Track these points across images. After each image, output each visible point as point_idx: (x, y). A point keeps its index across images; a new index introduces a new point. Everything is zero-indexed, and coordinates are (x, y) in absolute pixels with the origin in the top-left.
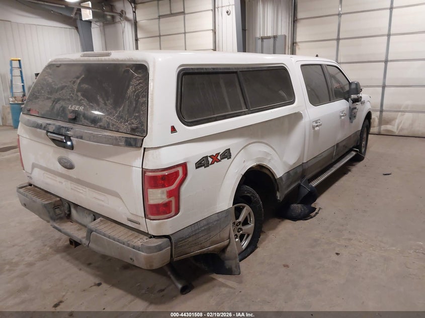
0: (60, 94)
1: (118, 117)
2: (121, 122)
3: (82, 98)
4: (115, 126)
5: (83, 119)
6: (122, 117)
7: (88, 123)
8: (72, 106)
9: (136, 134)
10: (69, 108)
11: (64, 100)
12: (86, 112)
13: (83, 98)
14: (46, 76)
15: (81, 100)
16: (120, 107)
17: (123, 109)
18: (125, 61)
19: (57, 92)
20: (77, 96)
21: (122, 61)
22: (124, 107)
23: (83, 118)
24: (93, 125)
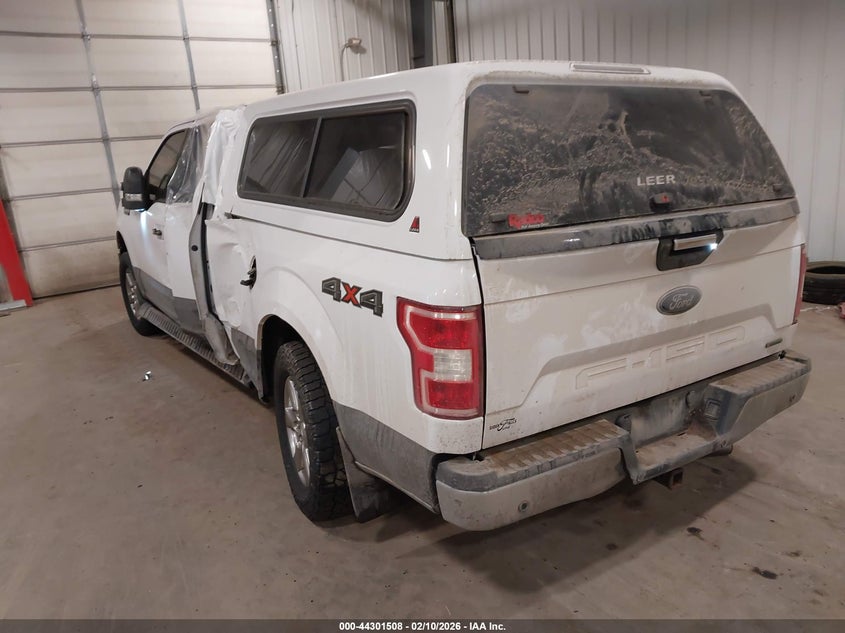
0: (589, 158)
1: (746, 177)
2: (756, 185)
3: (656, 157)
4: (750, 195)
5: (685, 199)
6: (753, 178)
7: (700, 202)
8: (643, 180)
9: (784, 196)
10: (639, 184)
11: (613, 169)
12: (685, 184)
13: (660, 158)
14: (499, 117)
15: (658, 162)
16: (742, 162)
17: (749, 165)
18: (687, 84)
19: (576, 155)
20: (644, 155)
21: (681, 84)
22: (747, 161)
23: (684, 197)
24: (711, 204)
